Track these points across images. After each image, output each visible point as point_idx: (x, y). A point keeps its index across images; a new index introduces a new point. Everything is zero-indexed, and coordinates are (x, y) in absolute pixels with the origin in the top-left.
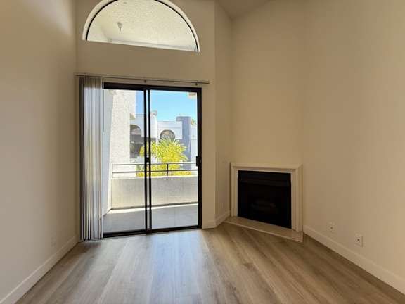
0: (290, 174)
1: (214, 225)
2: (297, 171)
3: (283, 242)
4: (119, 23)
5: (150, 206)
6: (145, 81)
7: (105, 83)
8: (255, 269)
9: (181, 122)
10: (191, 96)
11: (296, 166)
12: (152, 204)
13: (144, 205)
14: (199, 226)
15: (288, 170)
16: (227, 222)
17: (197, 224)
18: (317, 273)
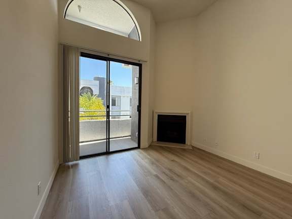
0: (185, 116)
1: (147, 146)
2: (190, 114)
3: (184, 150)
4: (79, 6)
5: (109, 139)
6: (108, 55)
7: (82, 53)
8: (176, 161)
9: (98, 82)
10: (126, 66)
11: (189, 112)
12: (110, 137)
13: (106, 138)
14: (139, 147)
15: (185, 114)
16: (153, 144)
17: (137, 146)
18: (202, 159)
